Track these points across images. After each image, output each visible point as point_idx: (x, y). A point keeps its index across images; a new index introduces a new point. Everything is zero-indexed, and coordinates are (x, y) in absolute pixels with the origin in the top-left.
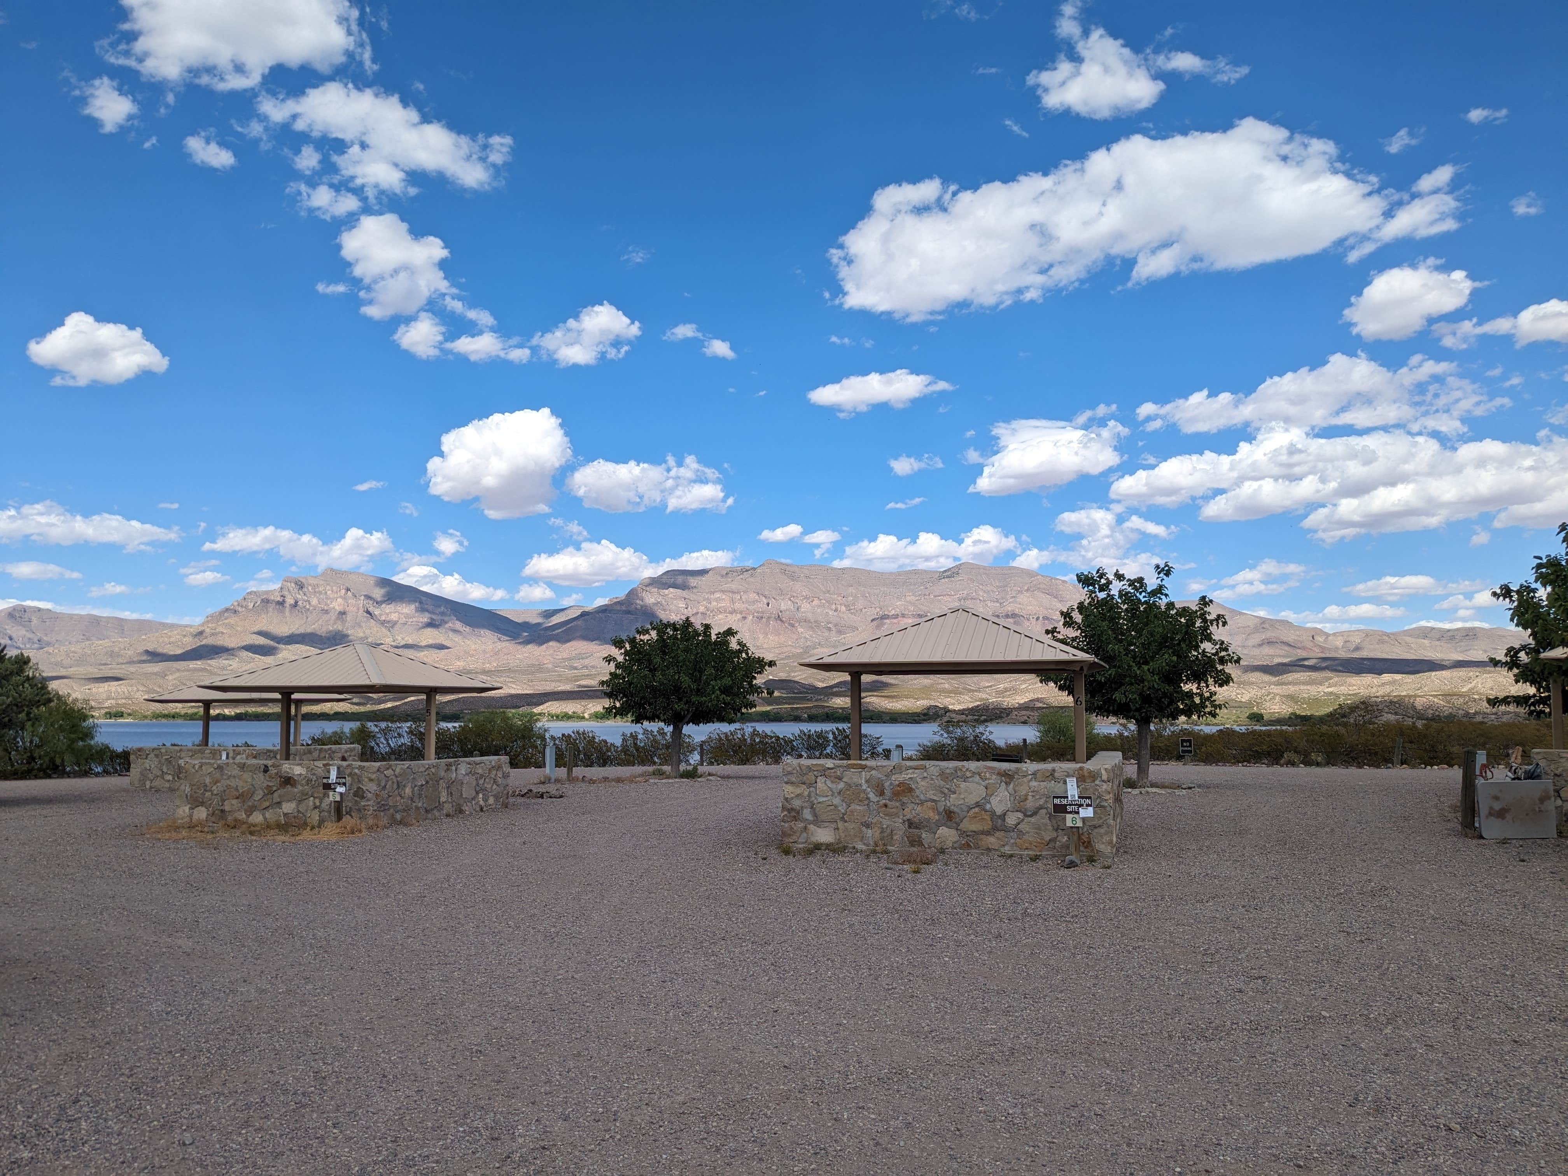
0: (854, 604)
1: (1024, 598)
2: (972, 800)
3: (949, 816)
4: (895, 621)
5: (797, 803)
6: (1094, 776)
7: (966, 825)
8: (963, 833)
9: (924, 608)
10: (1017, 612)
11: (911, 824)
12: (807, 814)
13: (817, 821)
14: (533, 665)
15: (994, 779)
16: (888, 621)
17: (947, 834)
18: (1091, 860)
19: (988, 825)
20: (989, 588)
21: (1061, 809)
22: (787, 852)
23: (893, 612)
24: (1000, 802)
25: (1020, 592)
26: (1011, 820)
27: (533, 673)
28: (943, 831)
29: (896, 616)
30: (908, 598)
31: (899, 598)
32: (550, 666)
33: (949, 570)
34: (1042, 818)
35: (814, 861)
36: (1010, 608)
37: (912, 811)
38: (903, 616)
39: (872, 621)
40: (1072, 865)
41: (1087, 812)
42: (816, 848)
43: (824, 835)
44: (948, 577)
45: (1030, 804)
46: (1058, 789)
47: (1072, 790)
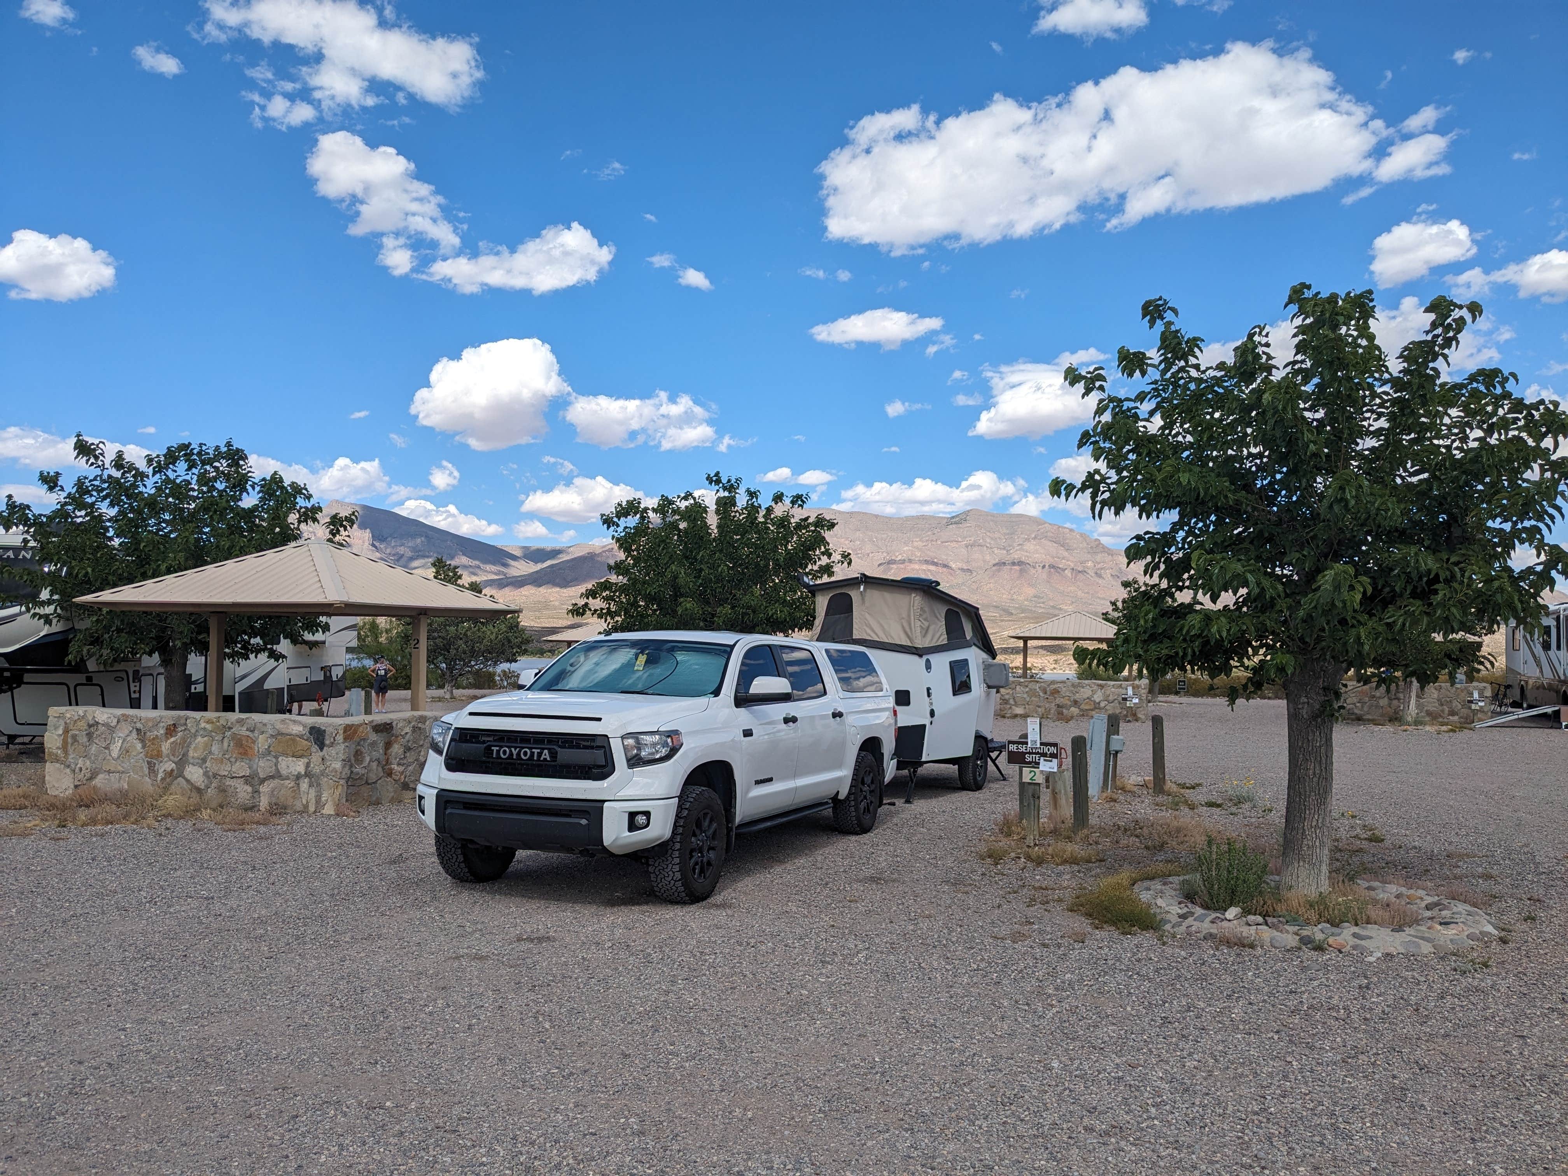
0: (860, 549)
1: (1030, 546)
2: (1085, 696)
3: (1076, 703)
4: (902, 566)
5: (1007, 697)
6: (1138, 687)
7: (1083, 707)
8: (1081, 710)
9: (931, 554)
10: (1023, 559)
11: (1058, 706)
12: (1012, 702)
13: (1016, 705)
14: (540, 602)
15: (1095, 687)
16: (894, 566)
17: (1074, 710)
18: (1137, 720)
19: (1092, 707)
20: (997, 535)
21: (1125, 699)
22: (1004, 717)
23: (900, 557)
24: (1098, 697)
25: (1028, 540)
26: (1102, 704)
27: (539, 610)
28: (1073, 709)
29: (903, 562)
30: (916, 544)
31: (906, 544)
32: (557, 603)
33: (957, 516)
34: (1116, 704)
35: (1016, 720)
36: (1016, 556)
37: (1059, 701)
38: (910, 561)
39: (880, 565)
40: (1129, 721)
41: (1136, 701)
42: (1016, 716)
43: (1019, 711)
44: (956, 523)
45: (1111, 698)
46: (1124, 691)
47: (1130, 691)
